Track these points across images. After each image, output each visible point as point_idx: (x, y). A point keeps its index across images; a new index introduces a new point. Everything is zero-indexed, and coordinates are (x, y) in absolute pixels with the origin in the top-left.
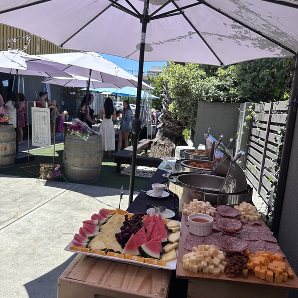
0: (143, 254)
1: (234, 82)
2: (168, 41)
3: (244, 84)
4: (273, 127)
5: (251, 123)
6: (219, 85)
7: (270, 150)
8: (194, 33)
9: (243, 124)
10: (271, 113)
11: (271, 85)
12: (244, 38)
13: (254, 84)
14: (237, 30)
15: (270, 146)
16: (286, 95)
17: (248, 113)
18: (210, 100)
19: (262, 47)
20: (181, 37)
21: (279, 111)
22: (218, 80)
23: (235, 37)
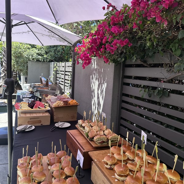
0: (39, 108)
1: (46, 52)
2: (17, 33)
3: (51, 53)
4: (66, 73)
5: (56, 72)
6: (38, 53)
7: (66, 83)
8: (30, 31)
9: (52, 73)
10: (65, 67)
11: (63, 54)
12: (53, 37)
13: (55, 53)
14: (50, 33)
15: (66, 81)
16: (71, 60)
17: (55, 67)
18: (35, 60)
19: (60, 41)
20: (24, 32)
21: (68, 66)
22: (37, 50)
23: (49, 36)
